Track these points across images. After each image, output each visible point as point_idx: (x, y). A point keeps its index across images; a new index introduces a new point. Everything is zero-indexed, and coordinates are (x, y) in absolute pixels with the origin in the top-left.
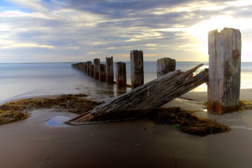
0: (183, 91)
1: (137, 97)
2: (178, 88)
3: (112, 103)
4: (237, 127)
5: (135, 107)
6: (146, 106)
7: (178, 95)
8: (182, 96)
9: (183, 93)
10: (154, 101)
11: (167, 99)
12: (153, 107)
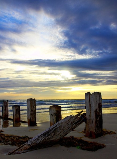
0: (75, 127)
1: (52, 133)
2: (72, 125)
3: (39, 137)
4: (107, 144)
5: (52, 139)
6: (57, 138)
7: (72, 129)
8: (74, 129)
9: (75, 128)
10: (61, 134)
11: (67, 132)
12: (61, 137)
